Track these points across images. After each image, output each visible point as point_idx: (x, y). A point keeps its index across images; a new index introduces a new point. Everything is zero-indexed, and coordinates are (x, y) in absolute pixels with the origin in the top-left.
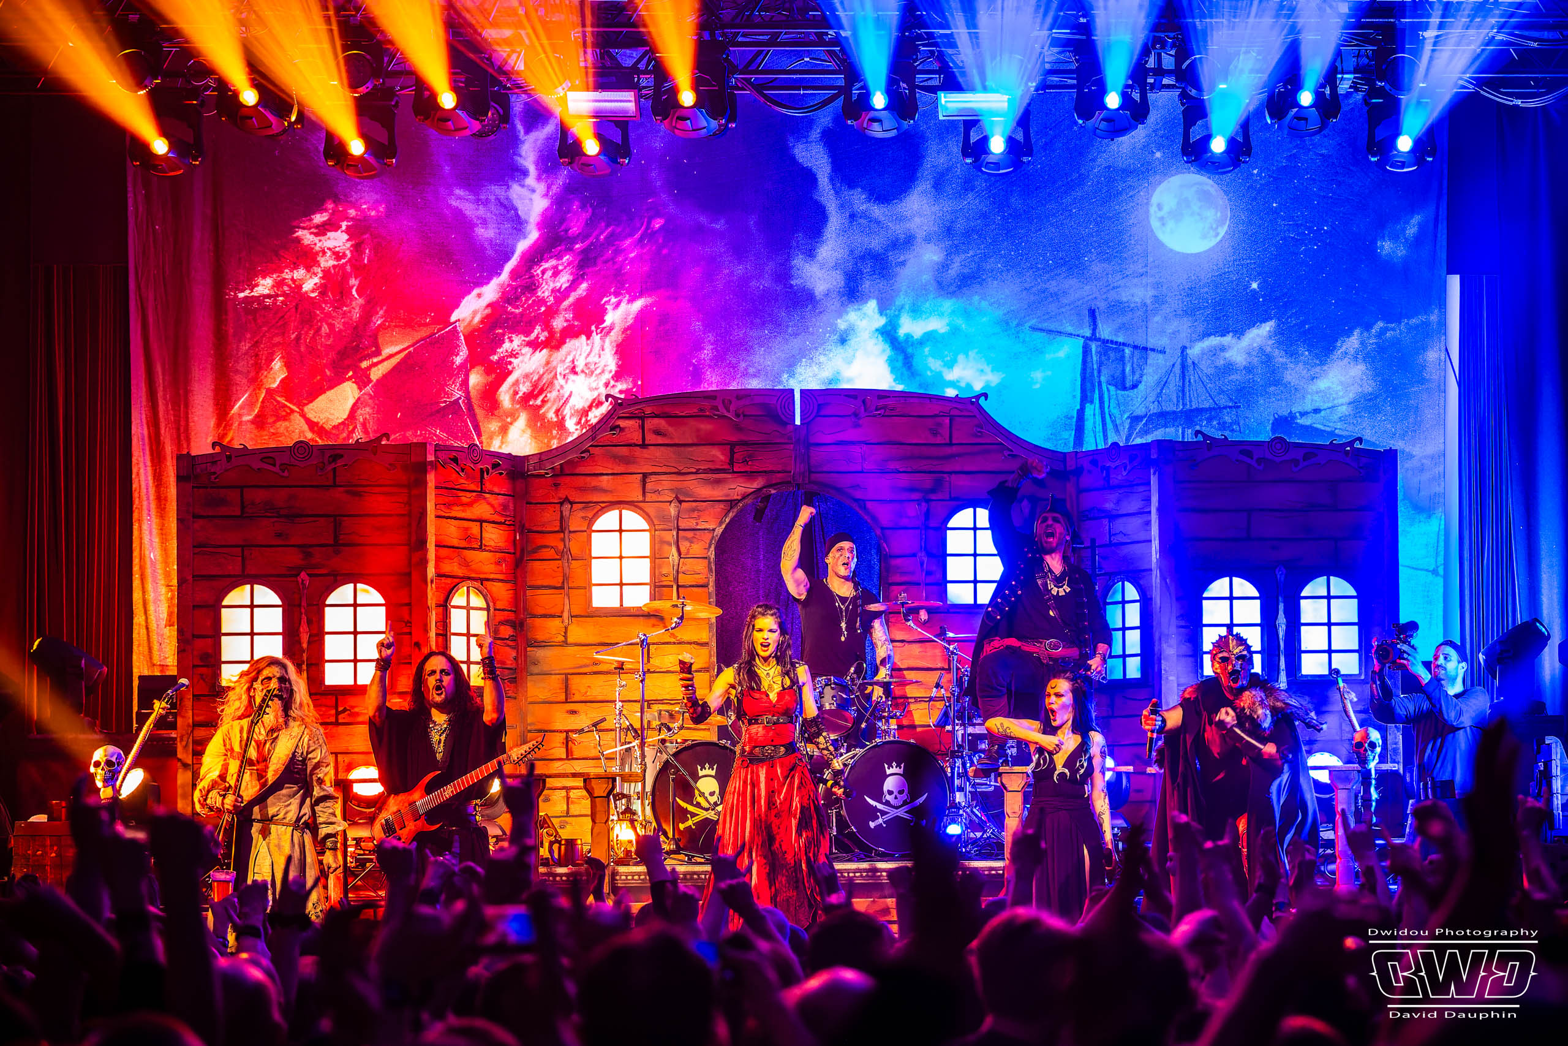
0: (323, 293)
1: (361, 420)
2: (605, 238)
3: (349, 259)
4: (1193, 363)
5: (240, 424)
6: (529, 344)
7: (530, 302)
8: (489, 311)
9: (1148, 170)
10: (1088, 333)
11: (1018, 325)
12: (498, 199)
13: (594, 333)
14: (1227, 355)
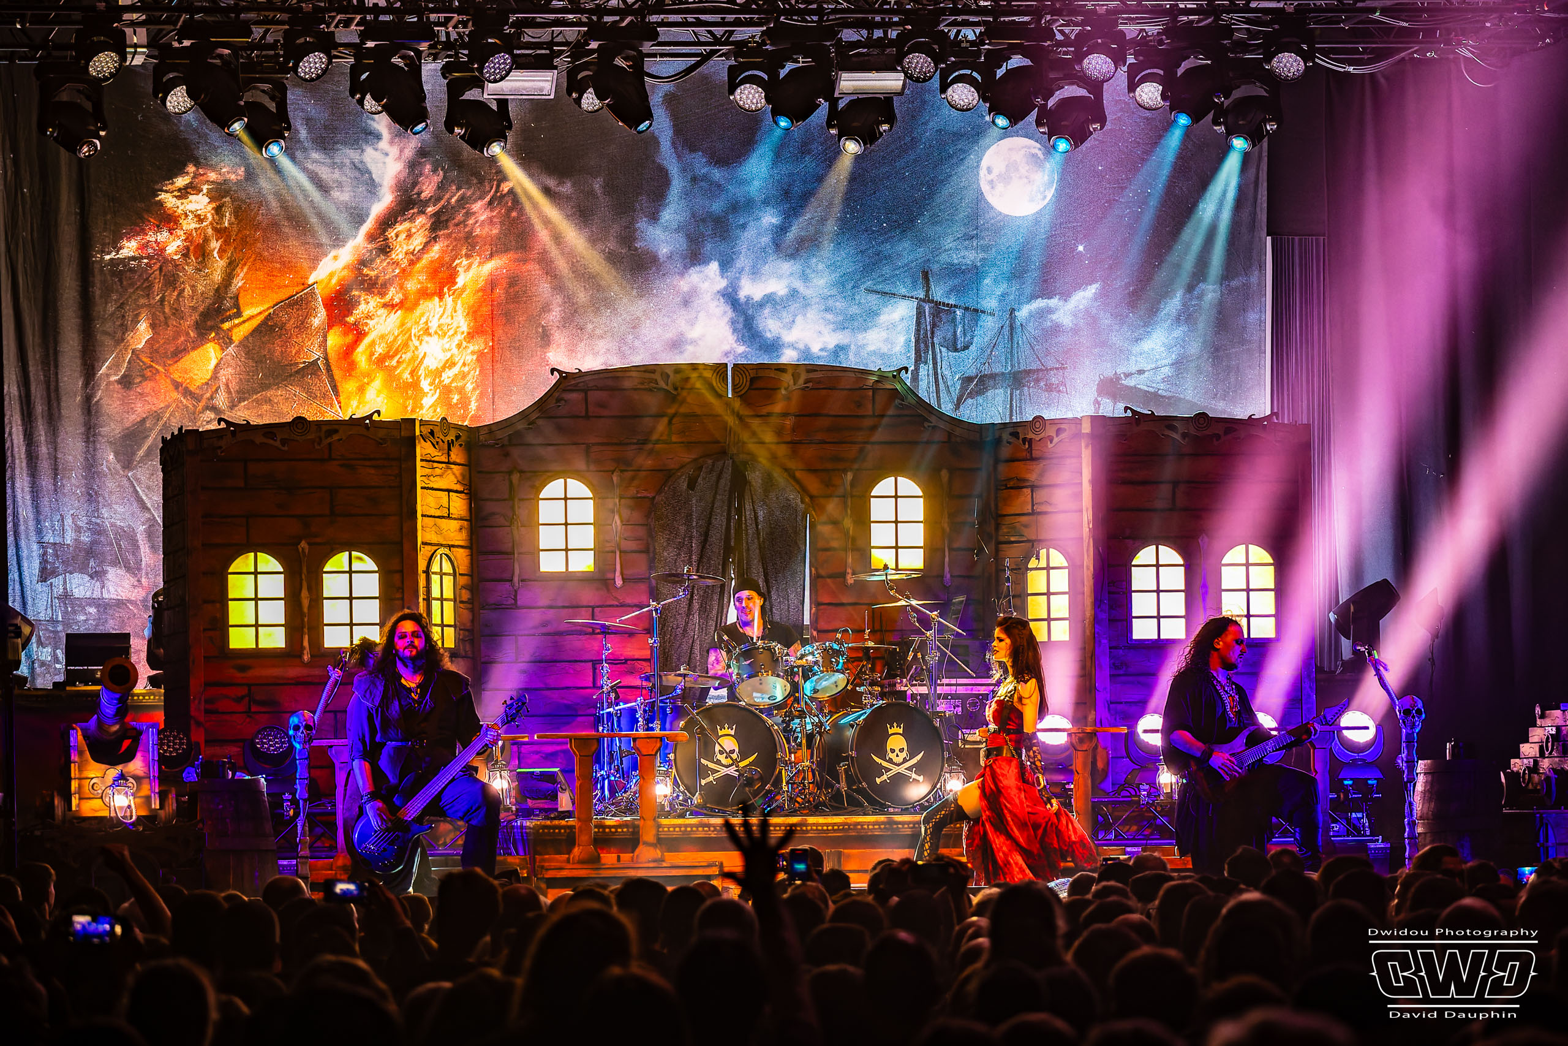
0: (186, 255)
1: (224, 380)
2: (458, 201)
3: (211, 223)
4: (1022, 325)
5: (109, 383)
6: (385, 305)
7: (385, 264)
8: (345, 273)
9: (978, 134)
10: (922, 295)
11: (854, 287)
12: (353, 163)
13: (447, 295)
14: (1054, 317)
